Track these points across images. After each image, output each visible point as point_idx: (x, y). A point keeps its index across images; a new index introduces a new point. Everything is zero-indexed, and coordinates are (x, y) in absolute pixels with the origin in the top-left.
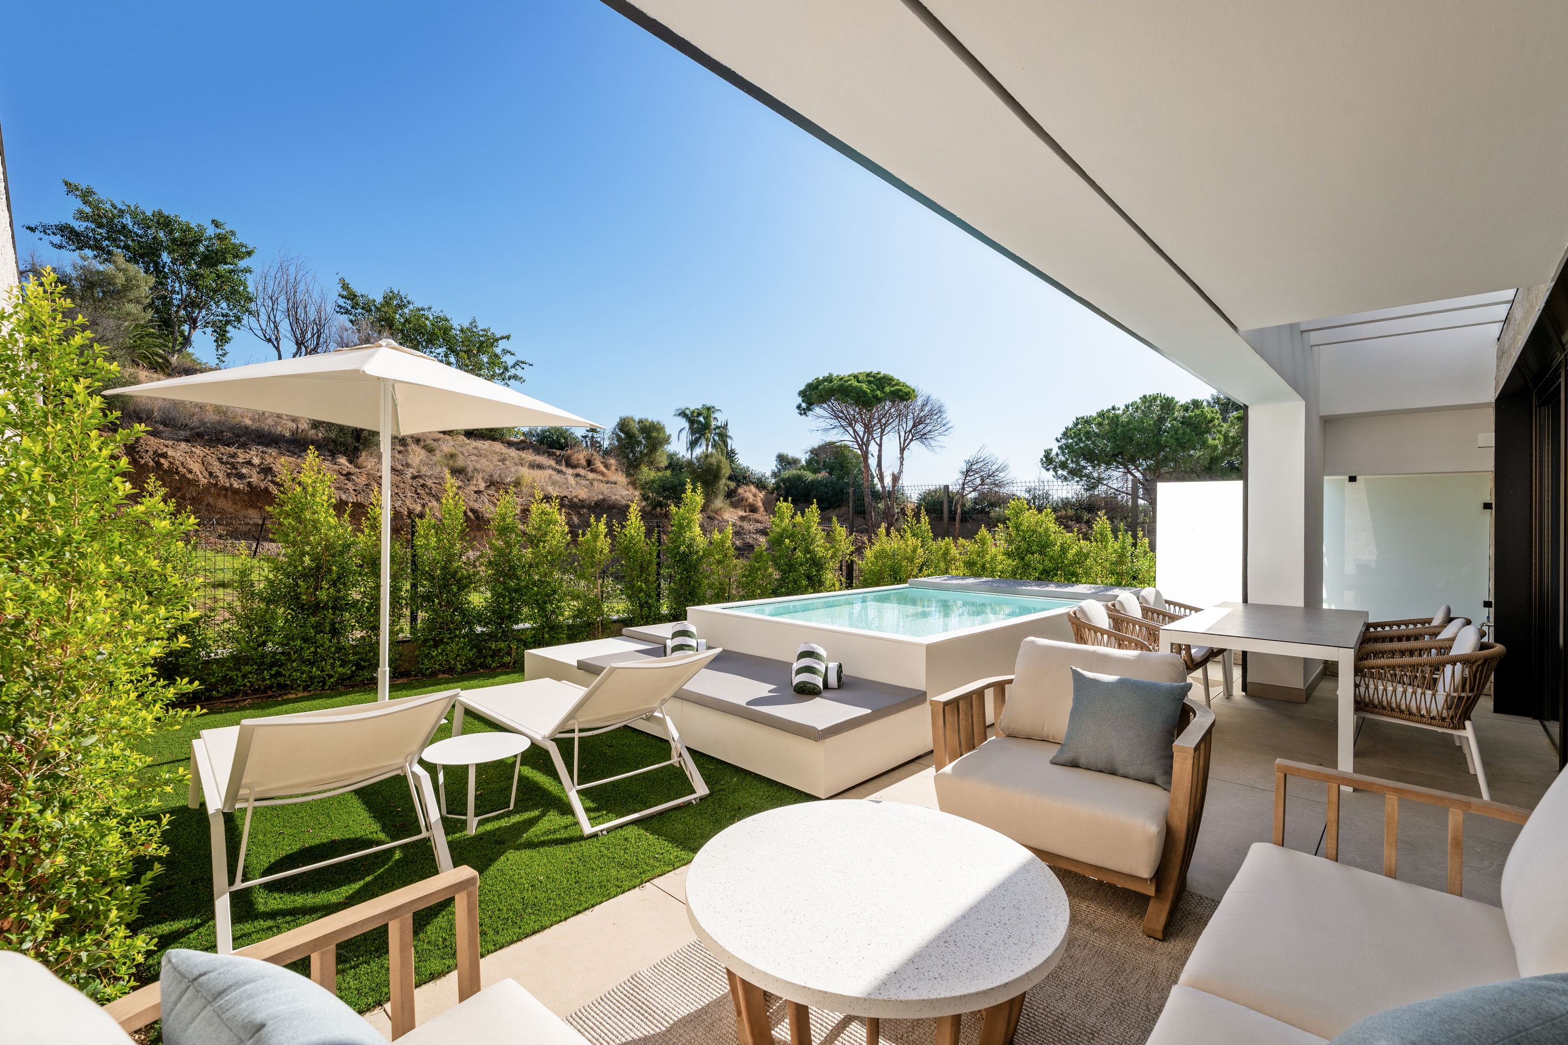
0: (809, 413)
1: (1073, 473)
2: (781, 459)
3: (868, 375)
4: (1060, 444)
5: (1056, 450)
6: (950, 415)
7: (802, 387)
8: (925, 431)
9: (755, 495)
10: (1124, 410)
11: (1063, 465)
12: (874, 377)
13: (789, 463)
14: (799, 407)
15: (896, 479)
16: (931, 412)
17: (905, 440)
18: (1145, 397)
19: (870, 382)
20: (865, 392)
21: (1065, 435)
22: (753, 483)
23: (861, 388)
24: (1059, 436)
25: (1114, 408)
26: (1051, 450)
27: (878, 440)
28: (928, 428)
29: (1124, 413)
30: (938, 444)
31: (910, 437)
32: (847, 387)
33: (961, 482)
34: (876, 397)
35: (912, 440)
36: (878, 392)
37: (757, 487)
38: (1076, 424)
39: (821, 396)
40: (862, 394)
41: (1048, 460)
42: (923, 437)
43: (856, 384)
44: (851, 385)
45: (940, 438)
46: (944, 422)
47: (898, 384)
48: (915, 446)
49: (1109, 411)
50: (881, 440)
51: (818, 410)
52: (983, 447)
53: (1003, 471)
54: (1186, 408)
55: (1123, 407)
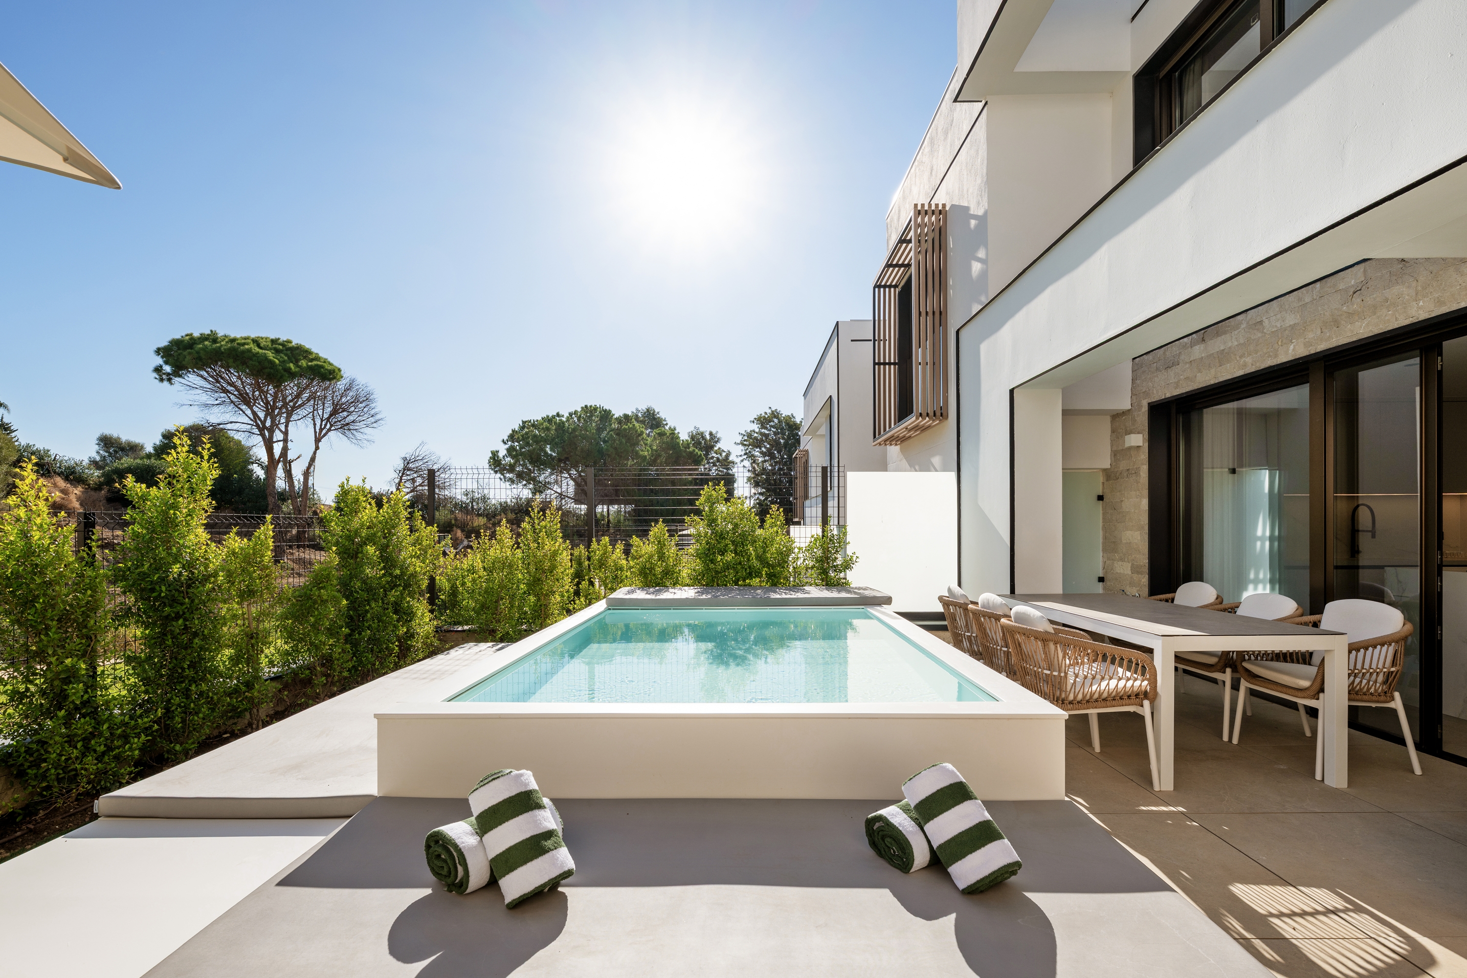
0: (176, 380)
1: (520, 476)
2: (106, 442)
3: (274, 341)
4: (507, 446)
5: (502, 452)
6: (380, 405)
7: (164, 343)
8: (348, 420)
9: (64, 492)
10: (568, 417)
11: (511, 469)
12: (283, 345)
13: (122, 449)
14: (158, 370)
15: (307, 474)
16: (356, 400)
17: (321, 429)
18: (586, 406)
19: (277, 351)
20: (271, 362)
21: (512, 437)
22: (59, 474)
23: (266, 358)
24: (506, 438)
25: (558, 415)
26: (498, 452)
27: (283, 428)
28: (351, 418)
29: (568, 420)
30: (366, 437)
31: (328, 426)
32: (243, 352)
33: (397, 481)
34: (288, 370)
35: (329, 430)
36: (292, 365)
37: (67, 479)
38: (522, 428)
39: (200, 359)
40: (266, 364)
41: (495, 462)
42: (345, 427)
43: (257, 349)
44: (249, 351)
45: (368, 430)
46: (372, 412)
47: (317, 358)
48: (334, 437)
49: (553, 417)
50: (287, 426)
51: (192, 378)
52: (423, 444)
53: (445, 472)
54: (619, 421)
55: (566, 415)
